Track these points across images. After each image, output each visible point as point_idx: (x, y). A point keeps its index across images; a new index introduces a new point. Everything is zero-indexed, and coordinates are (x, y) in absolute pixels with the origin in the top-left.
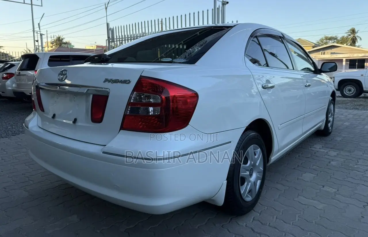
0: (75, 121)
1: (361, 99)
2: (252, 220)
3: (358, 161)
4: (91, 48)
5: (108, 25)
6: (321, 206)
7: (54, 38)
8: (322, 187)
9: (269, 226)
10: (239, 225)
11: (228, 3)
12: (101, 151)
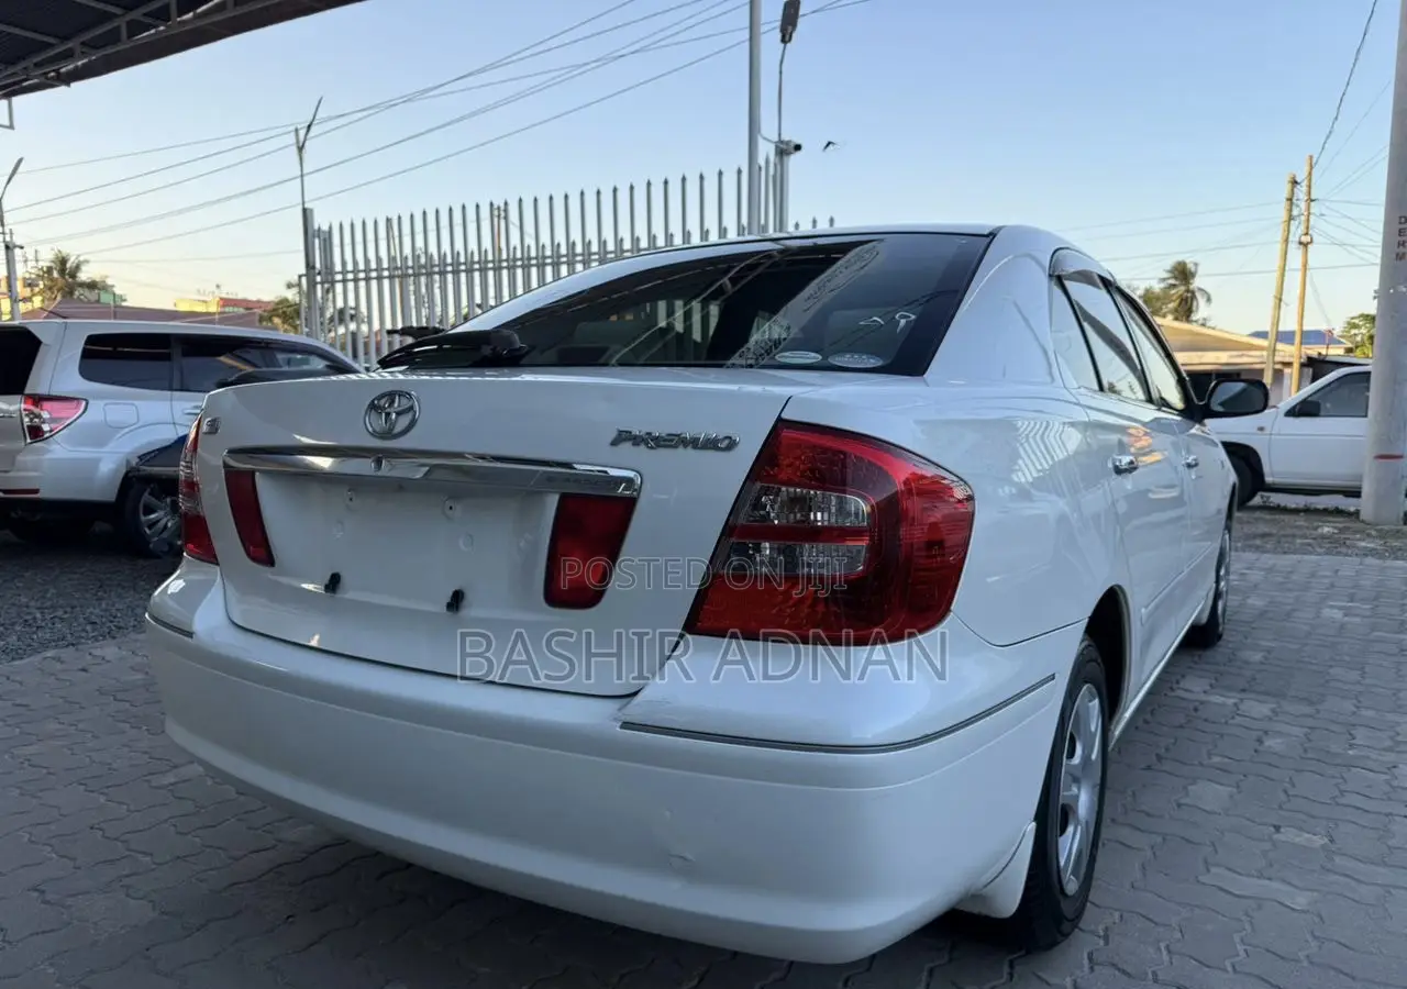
0: (456, 601)
1: (1258, 514)
2: (1086, 962)
3: (1350, 734)
4: (200, 308)
5: (306, 214)
6: (1301, 900)
7: (37, 261)
8: (1272, 829)
9: (1156, 981)
10: (1048, 983)
11: (798, 148)
12: (615, 719)
